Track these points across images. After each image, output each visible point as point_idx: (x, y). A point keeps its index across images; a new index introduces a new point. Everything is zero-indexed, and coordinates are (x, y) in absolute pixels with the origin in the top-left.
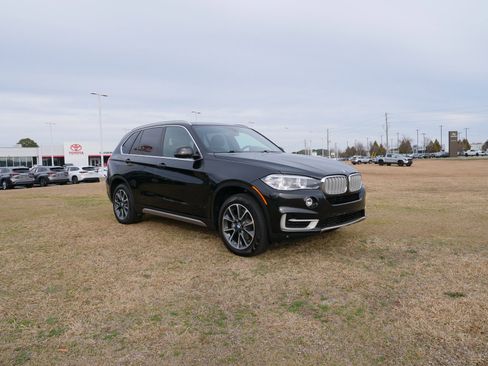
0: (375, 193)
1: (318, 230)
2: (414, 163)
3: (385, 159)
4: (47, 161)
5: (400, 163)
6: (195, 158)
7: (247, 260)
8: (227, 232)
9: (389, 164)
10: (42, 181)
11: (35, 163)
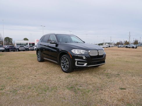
0: (119, 56)
1: (87, 66)
2: (138, 47)
3: (128, 46)
4: (30, 44)
5: (133, 47)
6: (56, 44)
7: (66, 74)
8: (62, 65)
9: (129, 48)
10: (27, 50)
11: (27, 45)
